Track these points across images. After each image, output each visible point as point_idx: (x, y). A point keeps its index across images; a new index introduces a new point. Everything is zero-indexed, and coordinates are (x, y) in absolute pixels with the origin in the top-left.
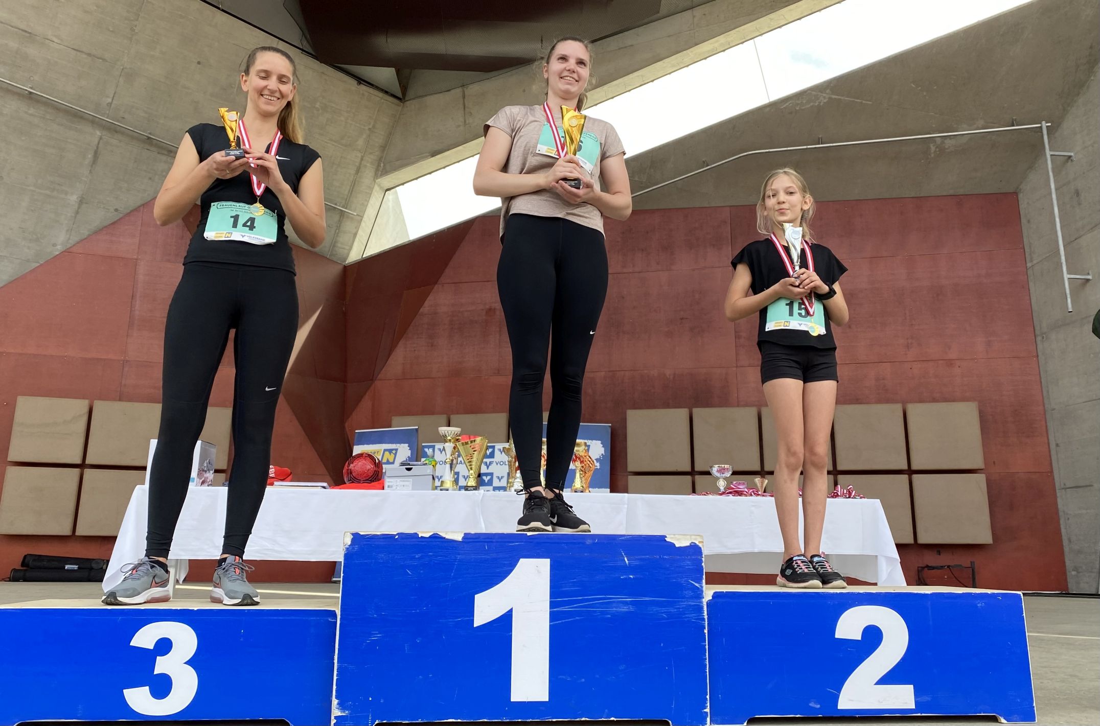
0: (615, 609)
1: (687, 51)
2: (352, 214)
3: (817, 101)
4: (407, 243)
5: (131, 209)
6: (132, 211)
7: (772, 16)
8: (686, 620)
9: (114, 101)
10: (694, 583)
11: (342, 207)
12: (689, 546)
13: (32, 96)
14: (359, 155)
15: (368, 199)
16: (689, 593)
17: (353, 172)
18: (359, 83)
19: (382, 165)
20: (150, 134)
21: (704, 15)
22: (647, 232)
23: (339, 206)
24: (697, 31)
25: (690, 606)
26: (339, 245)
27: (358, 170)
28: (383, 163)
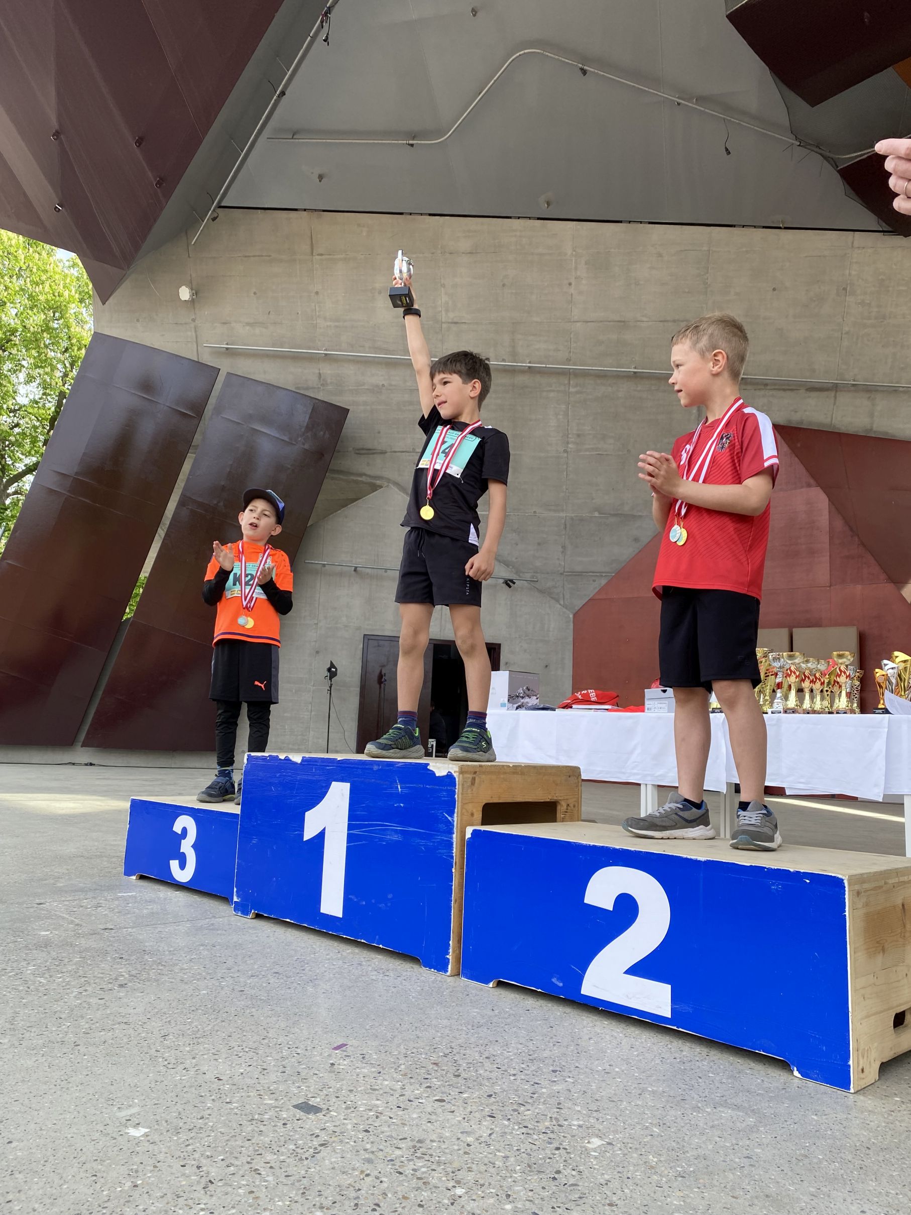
0: (388, 837)
8: (439, 855)
10: (447, 816)
12: (445, 776)
13: (637, 374)
16: (442, 827)
25: (443, 840)
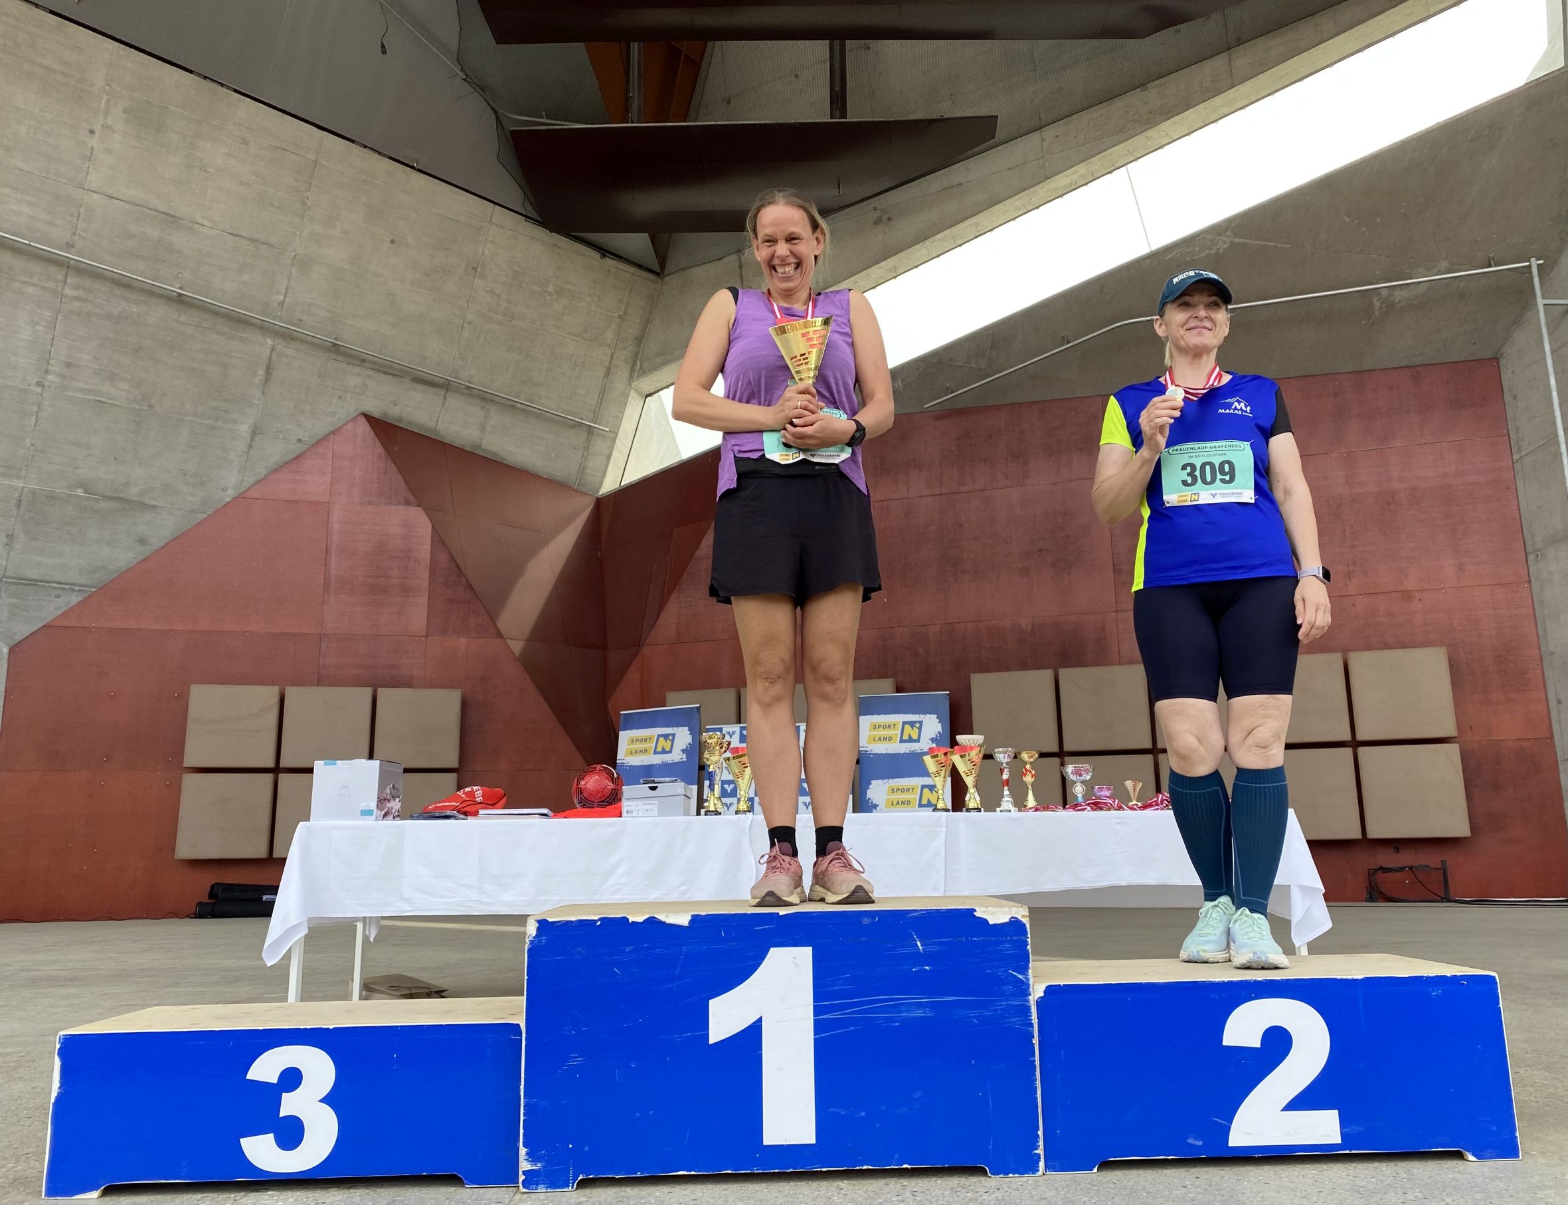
0: (904, 1015)
1: (1036, 187)
2: (603, 430)
3: (1214, 248)
4: (676, 465)
5: (319, 438)
6: (320, 441)
7: (1149, 133)
8: (1007, 1026)
9: (286, 298)
10: (1016, 974)
11: (590, 422)
12: (1007, 923)
13: (184, 298)
14: (609, 352)
15: (623, 410)
16: (1008, 988)
17: (601, 372)
18: (603, 256)
19: (639, 363)
20: (336, 339)
21: (1057, 136)
22: (991, 436)
23: (586, 421)
24: (1048, 159)
25: (1013, 1007)
26: (589, 471)
27: (608, 372)
28: (640, 361)
